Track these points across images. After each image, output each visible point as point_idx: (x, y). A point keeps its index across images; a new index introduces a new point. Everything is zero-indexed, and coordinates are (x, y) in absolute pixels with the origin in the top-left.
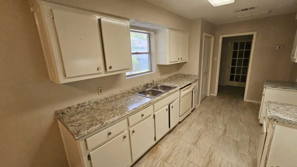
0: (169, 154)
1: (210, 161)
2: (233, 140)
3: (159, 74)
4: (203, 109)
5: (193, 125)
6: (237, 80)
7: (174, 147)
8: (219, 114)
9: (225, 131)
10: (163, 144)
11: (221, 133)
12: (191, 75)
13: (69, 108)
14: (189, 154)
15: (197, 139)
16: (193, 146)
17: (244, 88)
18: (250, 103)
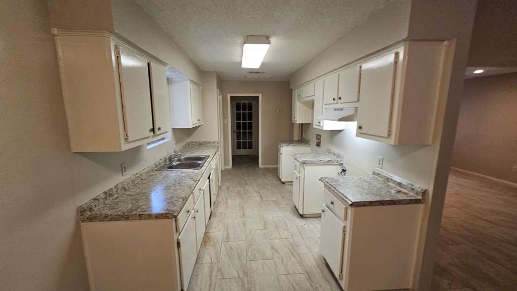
0: (225, 234)
1: (265, 222)
2: (272, 201)
3: (174, 142)
4: (227, 184)
5: (229, 202)
6: (245, 148)
7: (226, 227)
8: (246, 184)
9: (261, 196)
10: (212, 230)
11: (258, 198)
12: (209, 143)
13: (95, 199)
14: (245, 226)
15: (242, 211)
16: (244, 219)
17: (258, 157)
18: (266, 168)
